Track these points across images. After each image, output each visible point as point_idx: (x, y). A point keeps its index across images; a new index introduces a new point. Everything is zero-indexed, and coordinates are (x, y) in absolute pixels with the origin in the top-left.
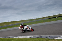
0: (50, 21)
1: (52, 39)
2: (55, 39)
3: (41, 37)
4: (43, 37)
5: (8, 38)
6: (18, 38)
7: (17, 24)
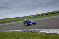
0: (36, 18)
1: (36, 32)
2: (39, 32)
3: (28, 31)
4: (29, 31)
5: (2, 31)
6: (11, 32)
7: (10, 21)
